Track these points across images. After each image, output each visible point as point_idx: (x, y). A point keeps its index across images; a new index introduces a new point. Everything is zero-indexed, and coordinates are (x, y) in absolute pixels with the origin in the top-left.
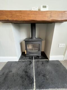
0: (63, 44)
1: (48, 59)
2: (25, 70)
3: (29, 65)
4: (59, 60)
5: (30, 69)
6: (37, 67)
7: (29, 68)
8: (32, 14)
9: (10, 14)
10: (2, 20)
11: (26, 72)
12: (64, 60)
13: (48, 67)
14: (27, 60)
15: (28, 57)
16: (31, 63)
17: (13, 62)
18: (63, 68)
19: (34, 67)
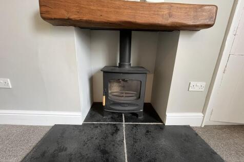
0: (199, 84)
1: (162, 122)
2: (102, 148)
3: (112, 135)
4: (191, 126)
5: (114, 145)
6: (133, 140)
7: (113, 143)
8: (126, 9)
9: (74, 6)
10: (55, 19)
11: (104, 152)
12: (203, 126)
13: (163, 142)
14: (107, 122)
15: (110, 116)
16: (117, 130)
17: (68, 126)
18: (201, 145)
19: (125, 141)
